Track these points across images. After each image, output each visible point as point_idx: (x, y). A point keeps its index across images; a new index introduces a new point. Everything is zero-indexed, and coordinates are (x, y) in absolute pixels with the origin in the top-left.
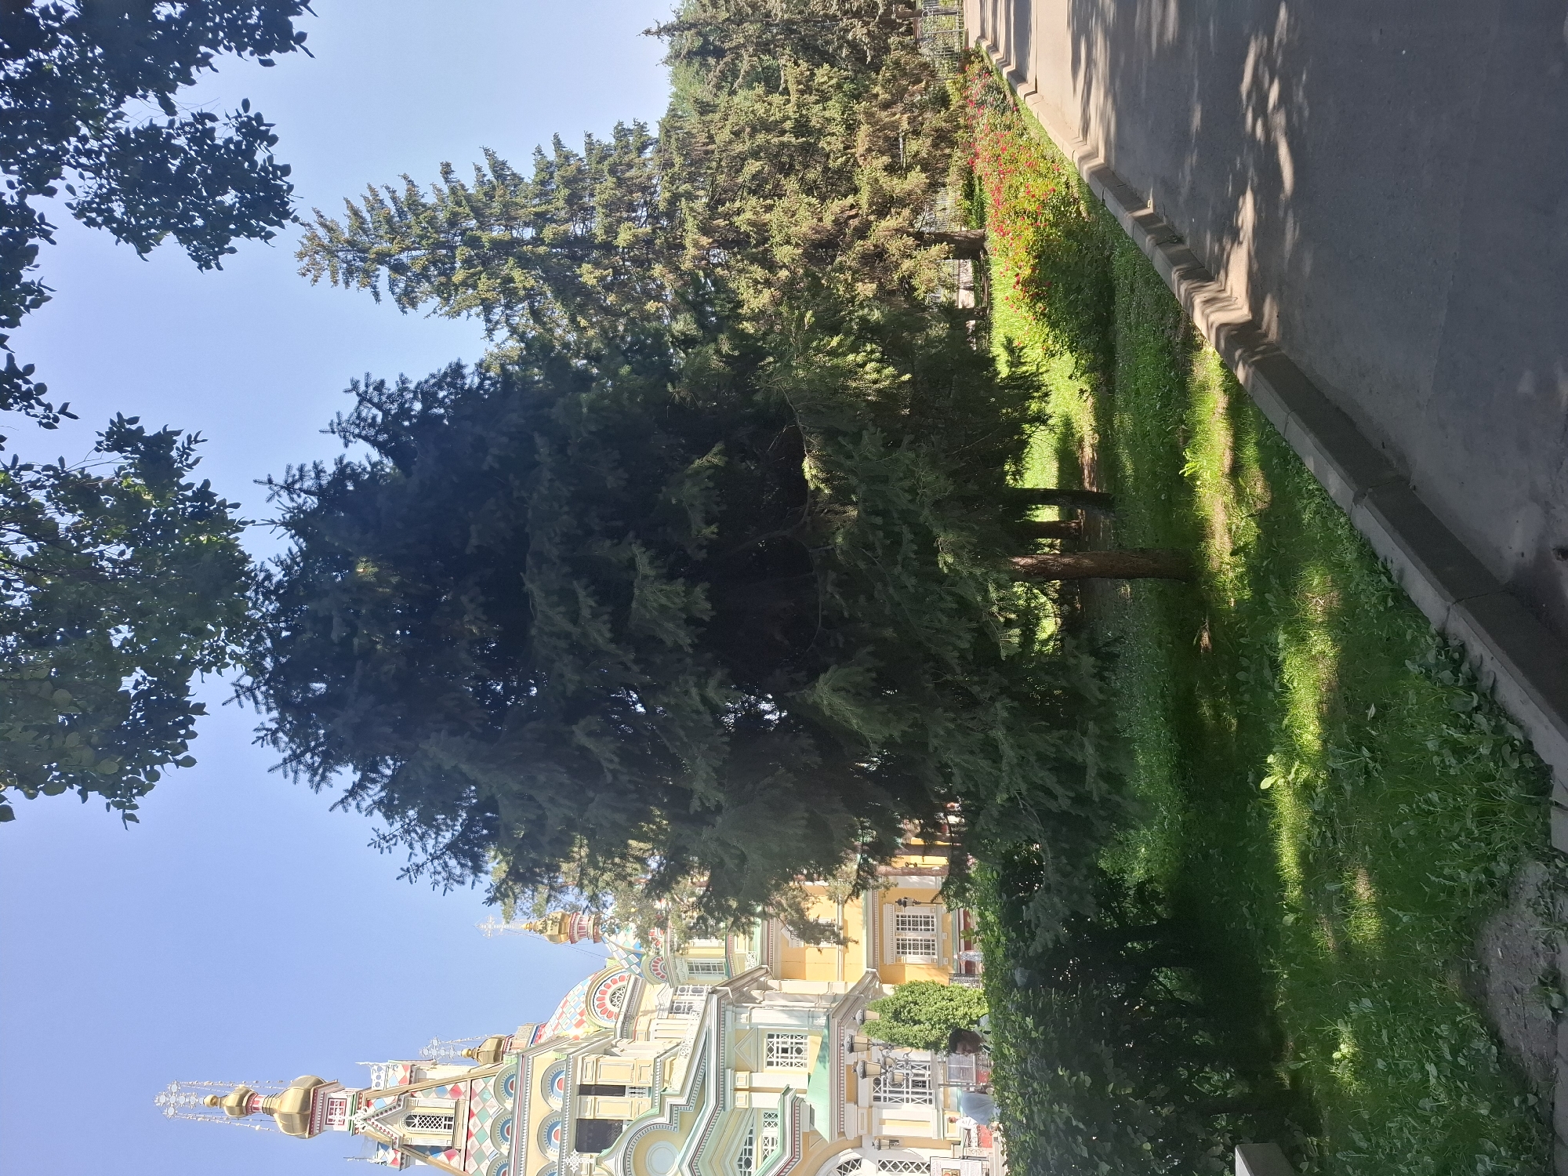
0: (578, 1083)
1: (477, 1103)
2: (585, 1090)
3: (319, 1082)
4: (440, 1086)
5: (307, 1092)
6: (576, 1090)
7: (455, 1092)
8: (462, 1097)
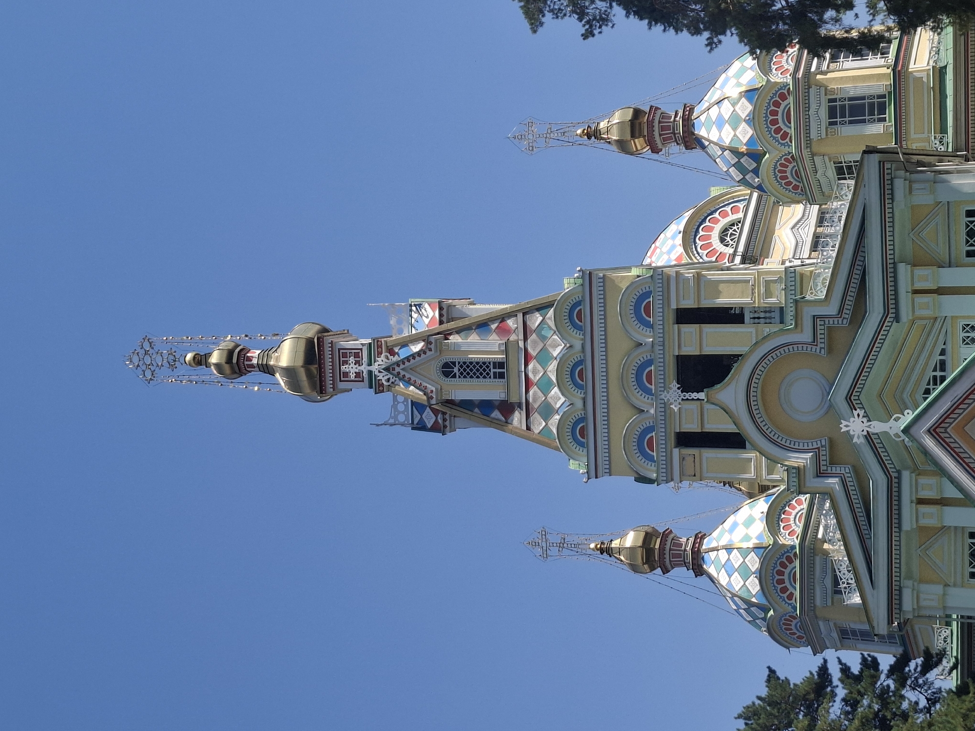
0: (674, 306)
1: (535, 343)
2: (685, 316)
3: (325, 330)
4: (482, 325)
5: (310, 342)
6: (671, 317)
7: (503, 331)
8: (513, 338)
